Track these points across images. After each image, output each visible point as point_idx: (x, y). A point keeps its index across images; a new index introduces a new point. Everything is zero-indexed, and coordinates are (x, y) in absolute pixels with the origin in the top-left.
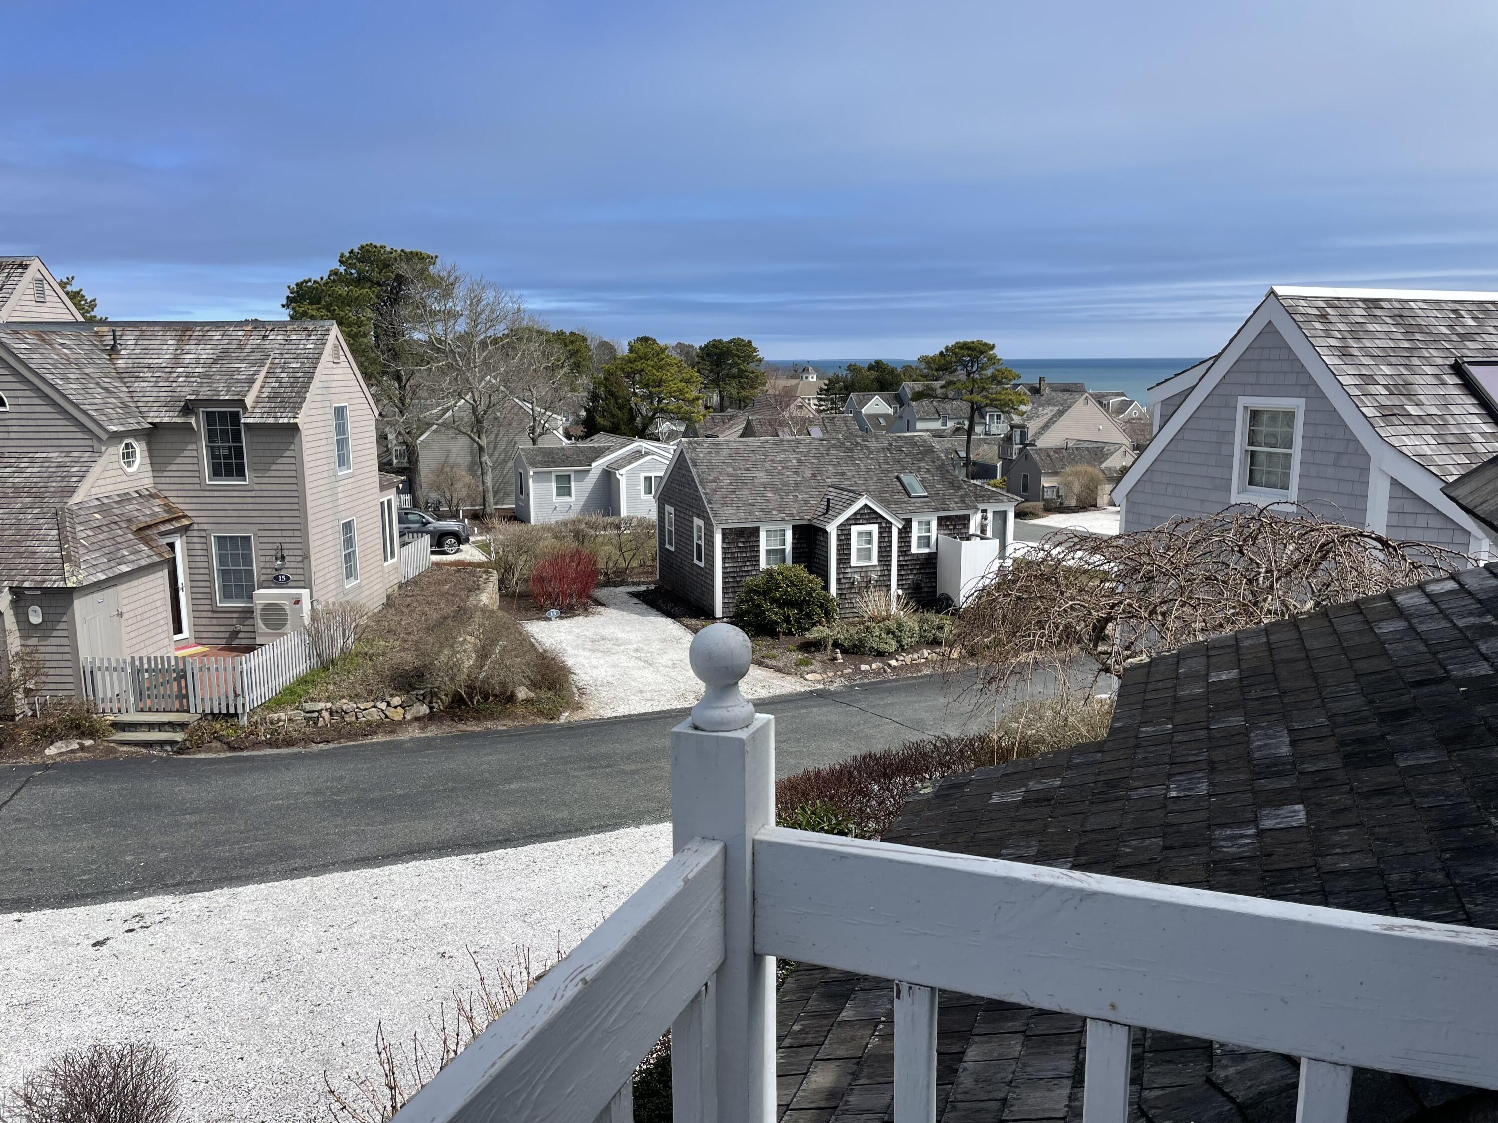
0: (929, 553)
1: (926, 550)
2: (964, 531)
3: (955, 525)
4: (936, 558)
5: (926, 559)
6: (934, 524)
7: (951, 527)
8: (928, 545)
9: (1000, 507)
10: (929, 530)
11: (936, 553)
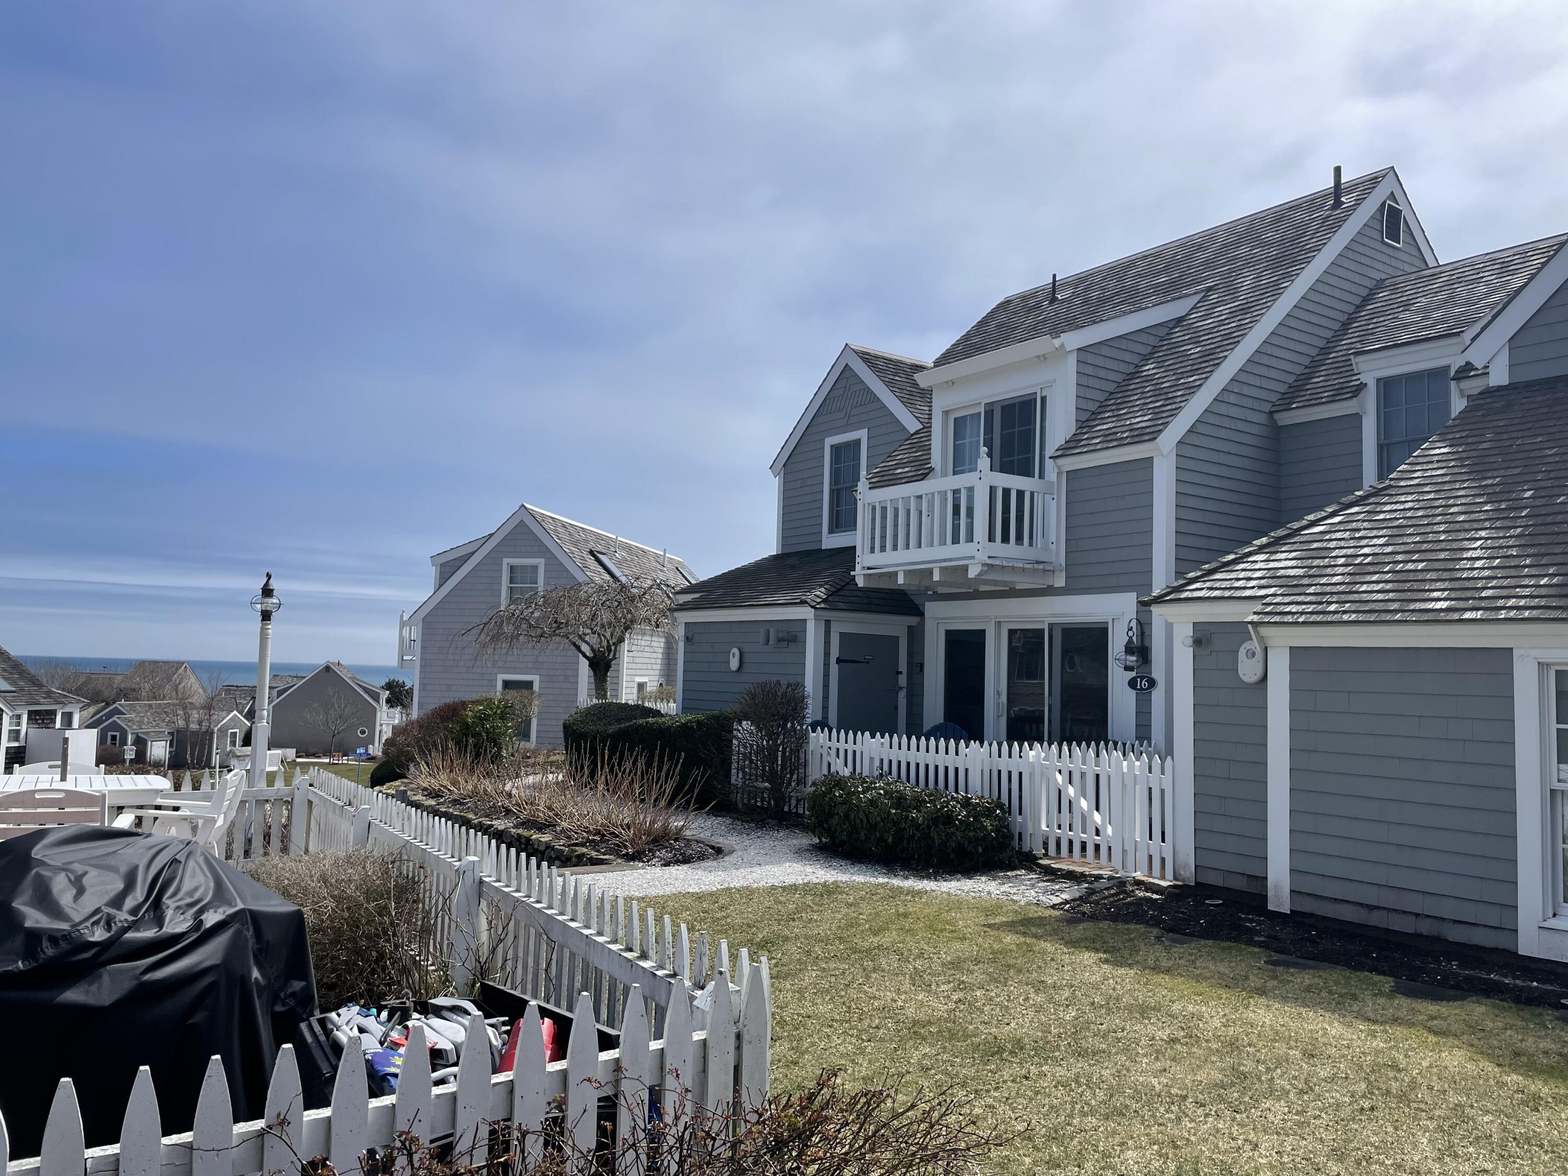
0: (19, 747)
1: (16, 744)
2: (51, 725)
3: (43, 720)
4: (24, 753)
5: (15, 753)
6: (25, 718)
7: (40, 722)
8: (17, 739)
9: (67, 710)
10: (18, 724)
11: (24, 747)
